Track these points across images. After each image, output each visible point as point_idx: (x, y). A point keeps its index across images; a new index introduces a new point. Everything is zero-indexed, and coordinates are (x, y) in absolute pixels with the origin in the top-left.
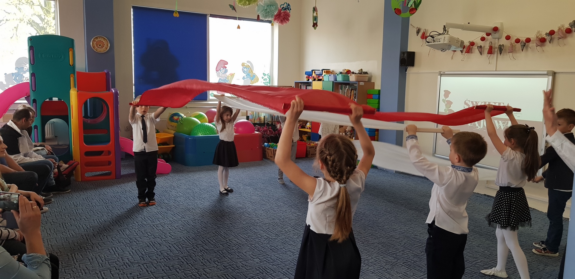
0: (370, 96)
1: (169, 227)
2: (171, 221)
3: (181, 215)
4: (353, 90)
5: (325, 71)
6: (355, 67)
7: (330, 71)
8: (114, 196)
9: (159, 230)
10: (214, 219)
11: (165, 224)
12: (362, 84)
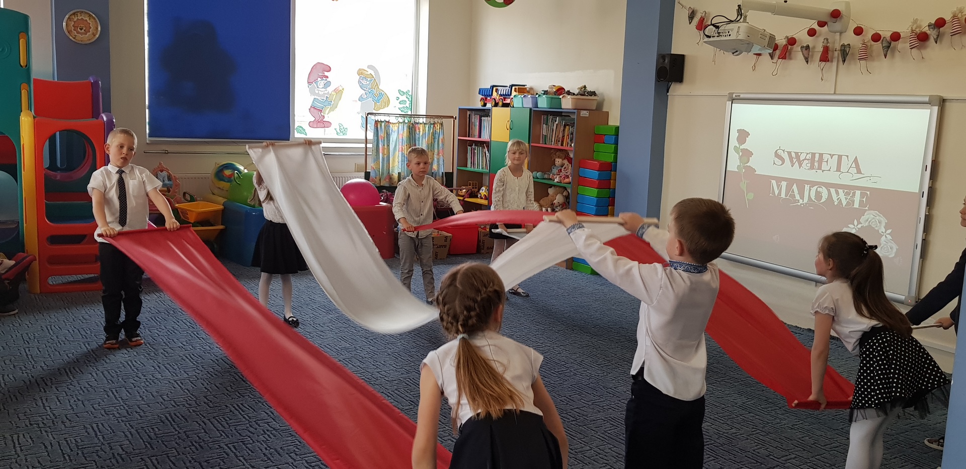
0: (600, 138)
1: (206, 385)
4: (568, 125)
5: (515, 89)
6: (573, 86)
7: (526, 89)
11: (198, 379)
12: (585, 114)
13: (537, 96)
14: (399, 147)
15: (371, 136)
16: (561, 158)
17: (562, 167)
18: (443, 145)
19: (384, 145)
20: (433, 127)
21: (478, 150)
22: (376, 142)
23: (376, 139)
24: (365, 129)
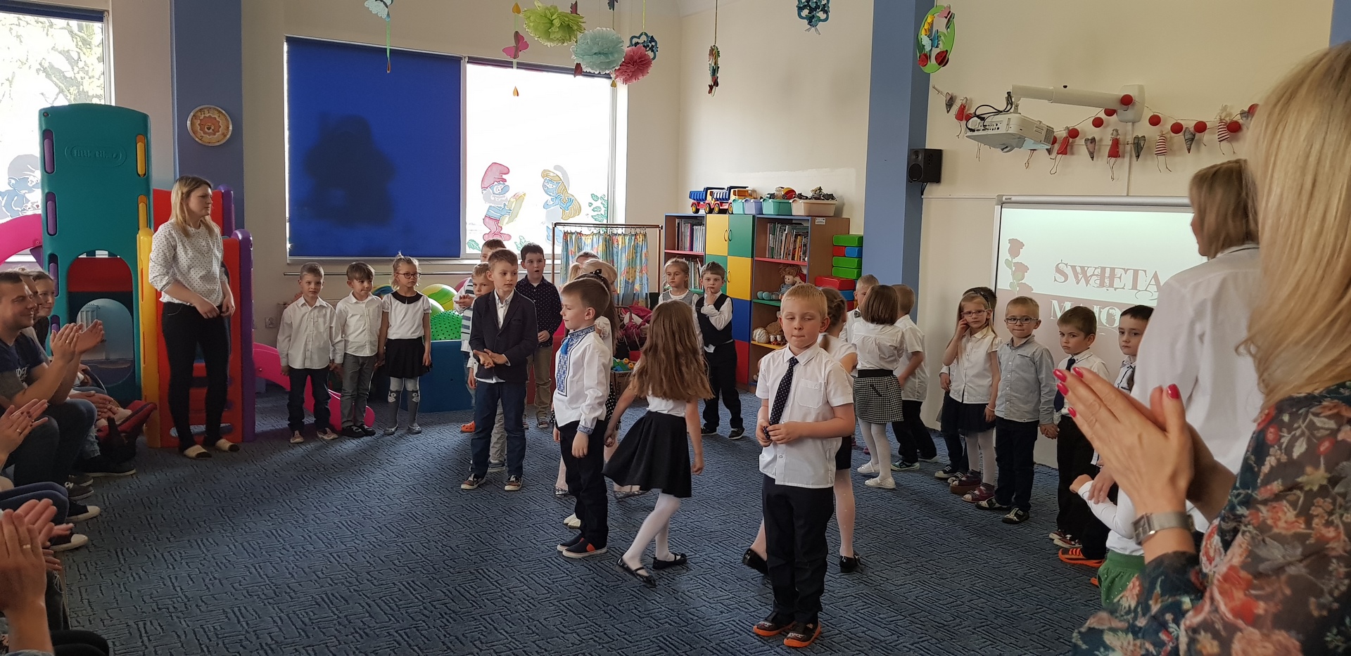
0: (839, 251)
1: (368, 558)
2: (372, 544)
3: (395, 530)
4: (800, 235)
5: (735, 191)
6: (805, 184)
7: (747, 191)
8: (238, 482)
9: (344, 565)
10: (474, 539)
12: (820, 221)
13: (762, 200)
15: (560, 250)
16: (792, 275)
17: (793, 285)
20: (635, 239)
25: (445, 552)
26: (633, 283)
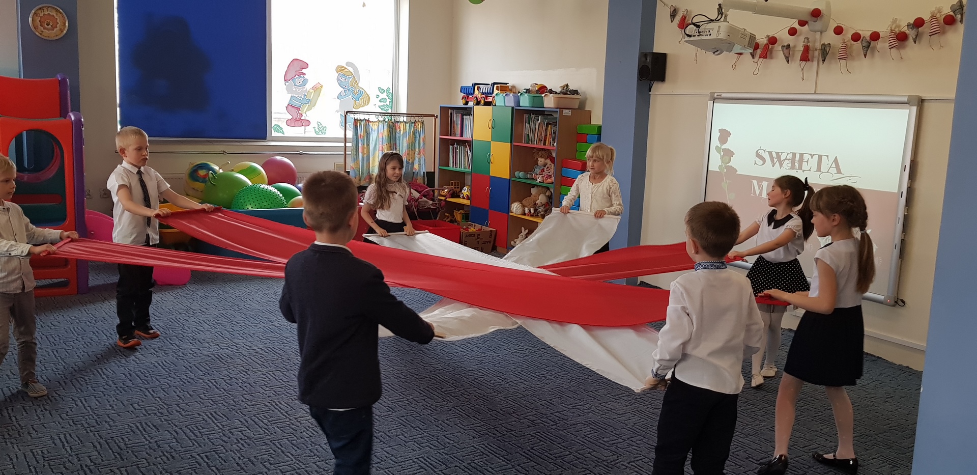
0: (582, 138)
2: (182, 381)
4: (550, 124)
5: (497, 87)
6: (554, 82)
7: (508, 87)
8: (71, 328)
10: (269, 376)
11: (170, 387)
12: (567, 113)
13: (519, 95)
14: (379, 146)
15: (350, 134)
16: (543, 158)
17: (545, 166)
18: (424, 144)
19: (364, 144)
20: (414, 126)
21: (460, 150)
22: (355, 141)
23: (355, 139)
24: (344, 128)
25: (245, 388)
26: (413, 163)
